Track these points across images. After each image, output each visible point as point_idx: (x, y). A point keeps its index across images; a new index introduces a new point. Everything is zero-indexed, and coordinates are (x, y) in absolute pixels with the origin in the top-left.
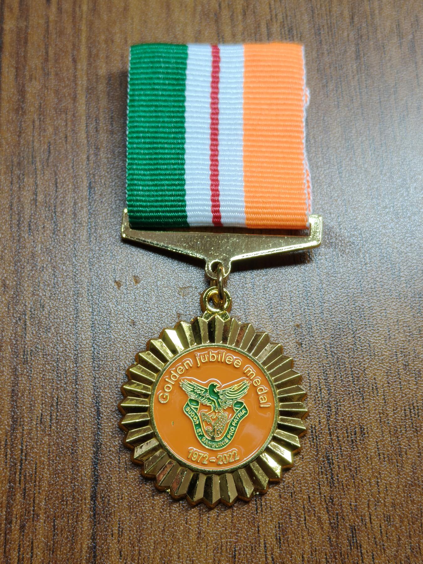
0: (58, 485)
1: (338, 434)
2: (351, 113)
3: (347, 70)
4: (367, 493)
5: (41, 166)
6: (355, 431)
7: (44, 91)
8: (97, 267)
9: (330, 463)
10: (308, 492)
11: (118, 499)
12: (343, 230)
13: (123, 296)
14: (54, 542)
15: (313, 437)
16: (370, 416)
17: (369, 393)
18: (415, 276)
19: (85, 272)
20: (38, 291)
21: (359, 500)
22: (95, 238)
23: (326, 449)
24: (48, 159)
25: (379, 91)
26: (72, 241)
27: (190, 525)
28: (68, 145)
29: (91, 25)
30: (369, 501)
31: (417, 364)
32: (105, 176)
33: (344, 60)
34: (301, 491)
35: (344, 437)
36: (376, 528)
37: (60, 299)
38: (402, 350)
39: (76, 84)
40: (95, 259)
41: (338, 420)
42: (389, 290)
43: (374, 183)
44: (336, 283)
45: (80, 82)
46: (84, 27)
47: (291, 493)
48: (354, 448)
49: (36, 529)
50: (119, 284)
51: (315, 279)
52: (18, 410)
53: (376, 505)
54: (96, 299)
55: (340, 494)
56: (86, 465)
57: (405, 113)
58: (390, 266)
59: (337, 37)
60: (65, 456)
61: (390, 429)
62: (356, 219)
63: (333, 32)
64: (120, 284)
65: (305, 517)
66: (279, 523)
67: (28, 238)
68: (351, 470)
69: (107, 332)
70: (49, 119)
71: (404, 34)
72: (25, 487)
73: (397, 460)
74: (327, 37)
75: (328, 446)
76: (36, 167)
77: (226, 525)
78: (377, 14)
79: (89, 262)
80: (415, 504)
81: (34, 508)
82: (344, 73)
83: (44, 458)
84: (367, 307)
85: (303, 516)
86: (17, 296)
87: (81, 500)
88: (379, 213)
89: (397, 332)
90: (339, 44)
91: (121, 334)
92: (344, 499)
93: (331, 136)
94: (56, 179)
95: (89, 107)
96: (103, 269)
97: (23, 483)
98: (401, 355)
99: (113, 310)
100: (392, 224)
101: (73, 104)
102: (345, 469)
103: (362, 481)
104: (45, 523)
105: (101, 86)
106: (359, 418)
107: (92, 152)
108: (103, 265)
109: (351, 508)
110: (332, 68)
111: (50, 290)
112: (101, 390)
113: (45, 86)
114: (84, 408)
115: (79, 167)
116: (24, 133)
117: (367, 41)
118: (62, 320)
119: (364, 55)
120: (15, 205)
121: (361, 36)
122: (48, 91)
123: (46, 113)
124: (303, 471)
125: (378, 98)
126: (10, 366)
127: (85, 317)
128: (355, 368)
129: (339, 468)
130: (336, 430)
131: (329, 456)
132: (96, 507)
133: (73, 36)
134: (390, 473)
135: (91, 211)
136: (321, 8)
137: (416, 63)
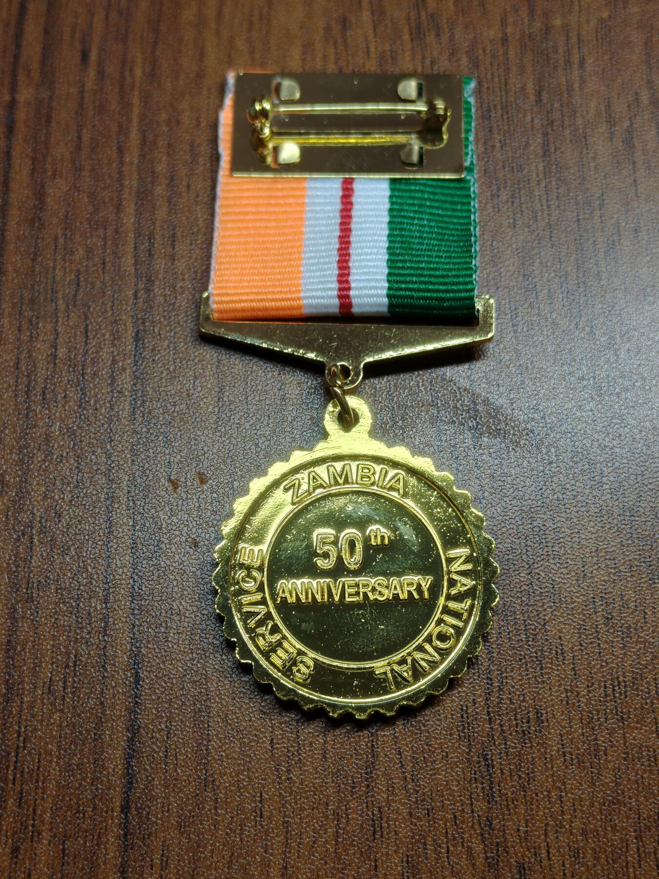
0: (71, 787)
1: (501, 721)
2: (533, 237)
3: (529, 172)
4: (544, 813)
5: (65, 305)
6: (529, 717)
7: (74, 193)
8: (144, 457)
9: (488, 766)
10: (453, 809)
11: (163, 812)
12: (517, 411)
13: (180, 503)
14: (62, 875)
15: (463, 725)
16: (551, 695)
17: (551, 659)
18: (624, 483)
19: (125, 465)
20: (53, 492)
21: (531, 823)
22: (141, 415)
23: (483, 744)
24: (75, 295)
25: (577, 204)
26: (108, 418)
27: (271, 854)
28: (106, 275)
29: (146, 97)
30: (547, 825)
31: (625, 617)
32: (160, 323)
33: (525, 158)
34: (443, 807)
35: (510, 726)
36: (557, 867)
37: (85, 505)
38: (604, 595)
39: (121, 185)
40: (141, 446)
41: (502, 699)
42: (584, 504)
43: (566, 341)
44: (504, 491)
45: (128, 182)
46: (136, 101)
47: (428, 810)
48: (525, 744)
49: (35, 854)
50: (175, 484)
51: (473, 484)
52: (15, 672)
53: (557, 832)
54: (140, 505)
55: (503, 814)
56: (115, 758)
57: (616, 238)
58: (587, 467)
59: (515, 121)
60: (84, 744)
61: (583, 715)
62: (536, 395)
63: (510, 115)
64: (177, 484)
65: (448, 848)
66: (408, 856)
67: (40, 412)
68: (520, 777)
69: (155, 556)
70: (79, 235)
71: (617, 120)
72: (22, 790)
73: (591, 763)
74: (500, 123)
75: (486, 739)
76: (56, 306)
77: (325, 856)
78: (577, 89)
79: (131, 450)
80: (618, 831)
81: (34, 821)
82: (525, 177)
83: (53, 746)
84: (550, 529)
85: (444, 846)
86: (20, 498)
87: (107, 812)
88: (572, 386)
89: (596, 567)
90: (517, 133)
91: (176, 559)
92: (509, 821)
93: (502, 270)
94: (87, 325)
95: (139, 220)
96: (152, 462)
97: (18, 783)
98: (600, 603)
99: (164, 523)
100: (591, 403)
101: (117, 214)
102: (511, 775)
103: (537, 794)
104: (49, 845)
105: (159, 188)
106: (535, 697)
107: (141, 286)
108: (152, 455)
109: (519, 836)
110: (507, 169)
111: (71, 492)
112: (142, 645)
113: (75, 187)
114: (115, 671)
115: (121, 308)
116: (41, 255)
117: (561, 129)
118: (87, 537)
119: (555, 149)
120: (23, 362)
121: (552, 123)
122: (79, 194)
123: (76, 227)
124: (448, 777)
125: (575, 214)
126: (6, 605)
127: (123, 532)
128: (530, 620)
129: (502, 773)
130: (500, 715)
131: (487, 755)
132: (128, 823)
133: (120, 114)
134: (580, 783)
135: (137, 373)
136: (492, 78)
137: (634, 163)
